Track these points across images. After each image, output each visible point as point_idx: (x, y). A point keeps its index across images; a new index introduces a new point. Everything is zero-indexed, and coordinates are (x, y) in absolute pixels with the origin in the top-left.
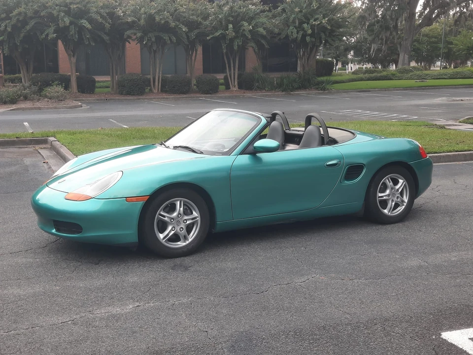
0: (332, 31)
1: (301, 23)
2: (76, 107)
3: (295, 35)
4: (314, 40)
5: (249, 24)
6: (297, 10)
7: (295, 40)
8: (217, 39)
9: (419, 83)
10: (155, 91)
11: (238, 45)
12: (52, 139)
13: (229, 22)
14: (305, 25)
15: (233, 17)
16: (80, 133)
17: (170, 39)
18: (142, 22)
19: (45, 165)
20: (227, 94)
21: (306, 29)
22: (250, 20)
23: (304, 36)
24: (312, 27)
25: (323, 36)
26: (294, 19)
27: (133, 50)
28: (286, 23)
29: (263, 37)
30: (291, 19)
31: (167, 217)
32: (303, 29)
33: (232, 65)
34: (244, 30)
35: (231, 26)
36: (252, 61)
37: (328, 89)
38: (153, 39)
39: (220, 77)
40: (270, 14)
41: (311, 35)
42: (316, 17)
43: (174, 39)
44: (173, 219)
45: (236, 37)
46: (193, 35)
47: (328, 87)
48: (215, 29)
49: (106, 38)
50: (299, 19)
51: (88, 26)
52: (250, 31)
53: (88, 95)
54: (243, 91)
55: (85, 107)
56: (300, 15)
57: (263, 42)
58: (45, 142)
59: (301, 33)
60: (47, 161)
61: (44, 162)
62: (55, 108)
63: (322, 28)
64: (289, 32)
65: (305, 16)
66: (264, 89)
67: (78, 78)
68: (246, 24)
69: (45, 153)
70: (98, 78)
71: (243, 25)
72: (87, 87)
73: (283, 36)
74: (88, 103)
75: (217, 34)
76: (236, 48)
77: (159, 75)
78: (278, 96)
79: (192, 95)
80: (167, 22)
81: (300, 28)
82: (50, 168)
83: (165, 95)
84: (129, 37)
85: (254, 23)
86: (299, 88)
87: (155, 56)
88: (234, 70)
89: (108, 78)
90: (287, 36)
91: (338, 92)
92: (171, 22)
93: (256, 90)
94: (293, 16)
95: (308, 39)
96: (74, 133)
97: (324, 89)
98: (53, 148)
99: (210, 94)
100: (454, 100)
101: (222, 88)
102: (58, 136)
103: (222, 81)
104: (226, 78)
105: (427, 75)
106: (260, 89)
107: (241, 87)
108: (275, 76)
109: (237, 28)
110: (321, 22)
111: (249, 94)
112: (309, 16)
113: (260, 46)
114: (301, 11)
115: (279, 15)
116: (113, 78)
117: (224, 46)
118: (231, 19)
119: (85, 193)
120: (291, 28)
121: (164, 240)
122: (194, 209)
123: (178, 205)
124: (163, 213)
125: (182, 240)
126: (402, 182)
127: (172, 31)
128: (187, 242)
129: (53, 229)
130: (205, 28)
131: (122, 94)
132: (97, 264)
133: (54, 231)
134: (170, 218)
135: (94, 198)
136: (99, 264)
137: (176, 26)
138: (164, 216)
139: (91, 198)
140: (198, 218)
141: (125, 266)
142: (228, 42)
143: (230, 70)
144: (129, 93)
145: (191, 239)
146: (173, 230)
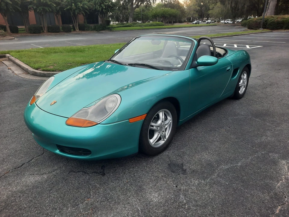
0: (112, 7)
1: (101, 4)
2: (12, 39)
3: (99, 9)
4: (106, 11)
5: (81, 4)
7: (99, 11)
8: (68, 10)
9: (141, 28)
10: (45, 32)
11: (77, 12)
12: (8, 55)
13: (72, 3)
14: (102, 5)
16: (22, 51)
17: (49, 10)
18: (35, 2)
19: (10, 70)
20: (75, 32)
21: (103, 6)
22: (81, 2)
23: (102, 9)
24: (105, 6)
25: (109, 9)
26: (98, 2)
27: (32, 14)
28: (95, 4)
29: (86, 9)
30: (97, 2)
31: (155, 126)
32: (102, 6)
33: (75, 21)
34: (79, 6)
35: (73, 4)
36: (81, 19)
37: (112, 30)
38: (42, 9)
39: (71, 26)
40: (88, 0)
41: (105, 9)
42: (106, 1)
43: (50, 9)
44: (159, 127)
45: (76, 9)
46: (58, 8)
47: (112, 29)
48: (67, 6)
49: (19, 8)
50: (100, 2)
51: (11, 2)
52: (81, 7)
53: (16, 34)
54: (81, 31)
57: (87, 11)
58: (5, 57)
59: (101, 8)
60: (10, 68)
61: (8, 69)
62: (2, 40)
63: (109, 6)
64: (96, 7)
66: (89, 30)
67: (10, 27)
69: (7, 63)
70: (19, 27)
71: (78, 4)
72: (14, 31)
73: (94, 9)
74: (17, 38)
75: (68, 7)
76: (76, 13)
77: (46, 25)
78: (95, 33)
79: (61, 33)
80: (46, 2)
81: (100, 6)
82: (13, 72)
83: (49, 33)
84: (30, 8)
86: (102, 30)
87: (43, 17)
88: (76, 23)
89: (24, 27)
90: (96, 9)
91: (116, 31)
92: (48, 2)
93: (86, 31)
96: (19, 52)
98: (10, 60)
99: (68, 32)
100: (158, 34)
101: (72, 30)
102: (11, 53)
103: (72, 27)
104: (73, 26)
105: (142, 25)
106: (88, 30)
107: (80, 29)
108: (92, 26)
109: (76, 5)
110: (109, 4)
111: (83, 32)
112: (103, 2)
113: (86, 13)
115: (92, 0)
116: (26, 27)
117: (72, 13)
118: (73, 1)
119: (87, 119)
120: (97, 6)
121: (153, 144)
122: (169, 115)
123: (161, 115)
124: (153, 124)
125: (162, 139)
126: (245, 75)
127: (49, 6)
128: (165, 140)
129: (57, 150)
130: (63, 5)
131: (31, 33)
132: (104, 174)
133: (58, 151)
134: (157, 127)
135: (99, 123)
136: (105, 174)
137: (51, 4)
138: (153, 126)
139: (96, 124)
140: (171, 121)
141: (129, 173)
142: (73, 11)
143: (75, 23)
144: (34, 33)
145: (167, 137)
146: (158, 135)
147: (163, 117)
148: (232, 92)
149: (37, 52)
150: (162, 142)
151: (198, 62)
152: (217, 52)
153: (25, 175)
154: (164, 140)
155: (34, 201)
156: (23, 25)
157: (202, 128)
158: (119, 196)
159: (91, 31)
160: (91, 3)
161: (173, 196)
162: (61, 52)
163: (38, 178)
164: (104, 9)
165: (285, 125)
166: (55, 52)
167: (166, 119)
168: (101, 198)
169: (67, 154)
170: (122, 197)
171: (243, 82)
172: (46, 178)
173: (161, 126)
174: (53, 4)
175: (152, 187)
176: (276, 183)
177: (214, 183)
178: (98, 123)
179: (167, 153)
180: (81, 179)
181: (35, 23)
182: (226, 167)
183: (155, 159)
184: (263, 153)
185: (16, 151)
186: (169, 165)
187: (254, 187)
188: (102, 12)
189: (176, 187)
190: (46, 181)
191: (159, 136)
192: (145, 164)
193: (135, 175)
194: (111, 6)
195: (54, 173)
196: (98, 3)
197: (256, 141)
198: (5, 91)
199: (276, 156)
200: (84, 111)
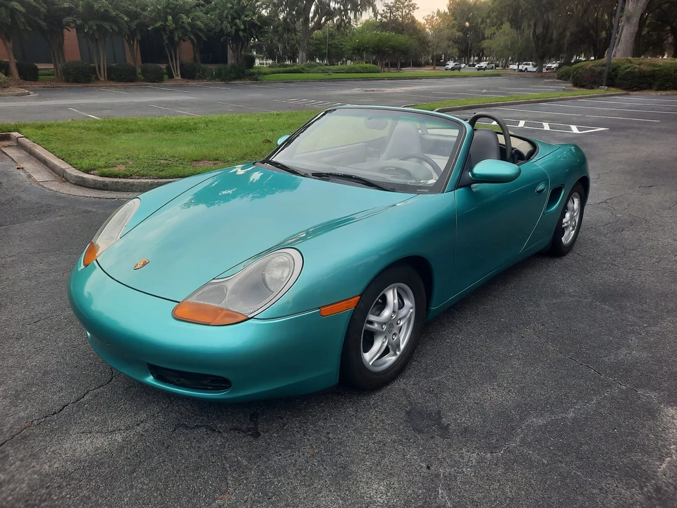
0: (260, 28)
1: (233, 19)
2: (23, 94)
3: (229, 30)
4: (245, 34)
5: (188, 17)
6: (229, 5)
7: (229, 35)
8: (157, 30)
9: (326, 76)
10: (102, 79)
11: (179, 37)
12: (16, 134)
13: (168, 13)
14: (237, 21)
15: (170, 8)
16: (49, 126)
17: (112, 28)
18: (80, 9)
19: (21, 172)
20: (172, 83)
21: (239, 24)
22: (187, 12)
23: (238, 30)
24: (244, 23)
25: (254, 32)
26: (227, 14)
27: (70, 36)
28: (221, 18)
29: (200, 30)
30: (225, 15)
31: (378, 323)
32: (236, 24)
33: (173, 56)
34: (183, 22)
35: (170, 18)
36: (187, 51)
37: (260, 80)
38: (95, 28)
39: (164, 66)
40: (204, 9)
41: (244, 31)
42: (247, 13)
43: (116, 28)
44: (385, 323)
45: (176, 29)
46: (134, 25)
47: (259, 77)
48: (155, 20)
49: (43, 23)
50: (231, 15)
51: (22, 9)
52: (189, 23)
53: (33, 83)
54: (186, 80)
55: (32, 94)
56: (231, 11)
57: (201, 34)
58: (7, 138)
59: (234, 28)
60: (22, 166)
61: (18, 168)
63: (253, 25)
64: (224, 26)
65: (236, 11)
66: (205, 79)
67: (17, 65)
68: (184, 17)
69: (13, 153)
70: (40, 66)
71: (181, 18)
72: (29, 75)
73: (218, 30)
74: (35, 91)
75: (158, 24)
76: (176, 39)
77: (103, 63)
78: (217, 85)
79: (140, 83)
80: (106, 11)
81: (233, 23)
82: (30, 176)
83: (112, 83)
84: (68, 24)
85: (191, 15)
86: (236, 79)
87: (97, 45)
88: (176, 60)
89: (51, 66)
90: (222, 30)
91: (268, 82)
92: (111, 10)
93: (198, 79)
94: (226, 11)
95: (241, 33)
96: (42, 127)
97: (256, 80)
98: (20, 146)
99: (157, 82)
100: (367, 91)
101: (166, 76)
102: (23, 131)
103: (165, 71)
104: (168, 68)
105: (329, 69)
106: (202, 78)
107: (183, 76)
108: (213, 68)
109: (176, 20)
110: (252, 19)
111: (192, 83)
112: (241, 13)
113: (198, 38)
114: (232, 8)
115: (214, 9)
116: (55, 65)
117: (165, 37)
118: (169, 11)
119: (222, 305)
120: (225, 22)
121: (371, 363)
122: (408, 297)
123: (391, 296)
124: (372, 318)
125: (391, 352)
126: (576, 201)
127: (113, 20)
128: (398, 353)
129: (148, 376)
130: (144, 19)
131: (67, 81)
132: (256, 435)
133: (150, 379)
134: (381, 324)
135: (252, 318)
136: (260, 435)
137: (116, 15)
138: (371, 323)
139: (245, 318)
140: (411, 310)
141: (317, 431)
142: (168, 33)
143: (172, 61)
144: (76, 81)
145: (402, 347)
146: (383, 343)
147: (396, 301)
148: (546, 240)
149: (84, 128)
150: (390, 359)
151: (473, 175)
152: (513, 149)
153: (71, 432)
154: (395, 354)
155: (93, 498)
156: (49, 62)
157: (481, 324)
158: (295, 488)
159: (208, 81)
160: (212, 15)
161: (420, 492)
162: (143, 131)
163: (101, 441)
164: (242, 30)
165: (670, 322)
166: (129, 131)
167: (401, 305)
168: (254, 494)
169: (172, 387)
170: (302, 491)
171: (572, 218)
172: (120, 440)
173: (390, 323)
174: (121, 15)
175: (371, 468)
176: (658, 463)
177: (515, 461)
178: (250, 316)
179: (402, 386)
180: (203, 446)
181: (78, 58)
182: (541, 422)
183: (375, 398)
184: (624, 388)
185: (46, 373)
186: (408, 413)
187: (607, 472)
188: (236, 38)
189: (428, 468)
190: (122, 448)
191: (386, 344)
192: (351, 411)
193: (329, 439)
194: (259, 24)
195: (139, 429)
196: (227, 17)
197: (606, 359)
198: (14, 224)
199: (653, 395)
200: (217, 286)
